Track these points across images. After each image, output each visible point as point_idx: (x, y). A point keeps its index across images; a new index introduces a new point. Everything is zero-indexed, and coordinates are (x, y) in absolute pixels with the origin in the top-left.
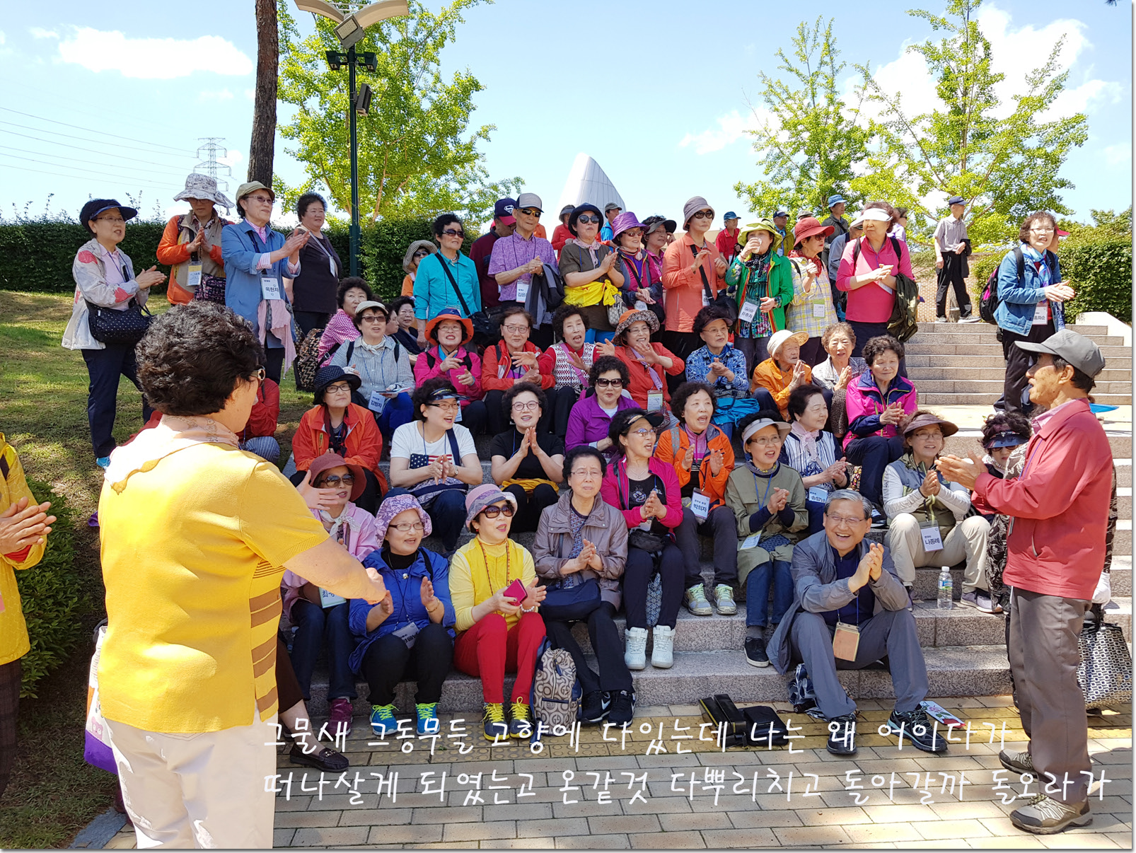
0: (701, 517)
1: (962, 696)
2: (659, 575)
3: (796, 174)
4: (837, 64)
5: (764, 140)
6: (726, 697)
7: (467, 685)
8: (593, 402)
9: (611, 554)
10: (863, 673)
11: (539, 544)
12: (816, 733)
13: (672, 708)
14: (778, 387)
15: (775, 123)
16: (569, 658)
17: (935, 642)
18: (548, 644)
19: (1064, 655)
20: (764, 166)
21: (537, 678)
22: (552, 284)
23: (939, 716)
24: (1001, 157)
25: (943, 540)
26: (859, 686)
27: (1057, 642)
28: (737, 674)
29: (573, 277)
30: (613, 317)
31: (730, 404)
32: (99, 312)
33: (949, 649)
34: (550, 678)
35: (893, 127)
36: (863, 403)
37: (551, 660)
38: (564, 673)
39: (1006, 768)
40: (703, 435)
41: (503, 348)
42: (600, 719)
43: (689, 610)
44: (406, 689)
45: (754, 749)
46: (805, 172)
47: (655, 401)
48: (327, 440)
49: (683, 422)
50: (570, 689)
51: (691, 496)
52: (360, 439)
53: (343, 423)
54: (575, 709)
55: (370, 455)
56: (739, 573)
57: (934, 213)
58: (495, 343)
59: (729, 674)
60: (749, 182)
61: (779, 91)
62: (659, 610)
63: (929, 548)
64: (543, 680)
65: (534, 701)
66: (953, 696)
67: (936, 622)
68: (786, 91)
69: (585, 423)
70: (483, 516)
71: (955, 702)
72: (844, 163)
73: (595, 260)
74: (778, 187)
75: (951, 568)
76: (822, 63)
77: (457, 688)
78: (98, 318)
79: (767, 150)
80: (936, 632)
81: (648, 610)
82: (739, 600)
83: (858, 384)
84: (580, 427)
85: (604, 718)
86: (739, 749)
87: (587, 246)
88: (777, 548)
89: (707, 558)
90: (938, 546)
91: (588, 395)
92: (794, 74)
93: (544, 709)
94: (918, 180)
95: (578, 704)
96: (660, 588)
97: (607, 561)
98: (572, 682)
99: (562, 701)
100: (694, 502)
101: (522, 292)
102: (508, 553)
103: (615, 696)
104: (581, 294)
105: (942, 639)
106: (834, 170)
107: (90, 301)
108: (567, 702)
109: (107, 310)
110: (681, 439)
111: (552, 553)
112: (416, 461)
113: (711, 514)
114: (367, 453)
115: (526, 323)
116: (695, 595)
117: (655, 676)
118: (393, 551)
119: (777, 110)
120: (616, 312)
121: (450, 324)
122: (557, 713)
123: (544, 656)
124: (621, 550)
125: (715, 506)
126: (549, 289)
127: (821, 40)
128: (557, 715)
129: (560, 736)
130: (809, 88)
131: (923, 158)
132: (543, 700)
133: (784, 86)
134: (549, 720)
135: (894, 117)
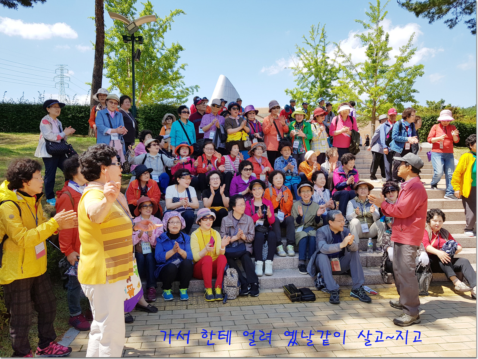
0: (281, 220)
1: (377, 284)
2: (267, 241)
3: (310, 85)
4: (326, 42)
5: (297, 71)
6: (293, 285)
7: (198, 282)
8: (240, 178)
9: (249, 233)
10: (341, 276)
11: (222, 231)
12: (325, 297)
13: (273, 289)
14: (308, 172)
15: (301, 65)
16: (236, 271)
17: (367, 265)
18: (228, 266)
19: (410, 265)
20: (297, 82)
21: (225, 279)
22: (223, 132)
23: (369, 291)
24: (391, 80)
25: (369, 228)
26: (340, 281)
27: (408, 260)
28: (296, 277)
29: (230, 130)
30: (246, 145)
31: (291, 178)
32: (50, 143)
33: (372, 267)
34: (229, 278)
35: (348, 68)
36: (339, 178)
37: (230, 272)
38: (234, 277)
39: (392, 306)
40: (281, 190)
41: (204, 157)
42: (247, 293)
43: (278, 254)
44: (175, 284)
45: (303, 302)
46: (313, 85)
47: (263, 177)
48: (140, 193)
49: (273, 185)
50: (237, 282)
51: (277, 213)
52: (153, 191)
53: (146, 185)
54: (238, 290)
55: (157, 198)
56: (296, 241)
57: (364, 102)
58: (201, 155)
59: (293, 277)
60: (291, 89)
61: (303, 52)
62: (267, 254)
63: (364, 231)
64: (227, 279)
65: (224, 287)
66: (374, 284)
67: (367, 258)
68: (306, 52)
69: (237, 185)
70: (202, 220)
71: (374, 286)
72: (328, 81)
73: (238, 123)
74: (302, 91)
75: (372, 239)
76: (320, 41)
77: (195, 284)
78: (49, 145)
79: (298, 76)
80: (367, 262)
81: (263, 254)
82: (296, 251)
83: (338, 171)
84: (235, 187)
85: (249, 293)
86: (298, 302)
87: (235, 118)
88: (309, 231)
89: (284, 236)
90: (367, 231)
91: (237, 175)
92: (309, 45)
93: (227, 290)
94: (358, 89)
95: (240, 288)
96: (267, 246)
97: (248, 236)
98: (237, 280)
99: (234, 287)
100: (278, 214)
101: (212, 135)
102: (211, 234)
103: (252, 285)
104: (233, 136)
105: (369, 264)
106: (324, 84)
107: (47, 139)
108: (236, 287)
109: (53, 142)
110: (273, 191)
111: (227, 234)
112: (175, 200)
113: (285, 219)
114: (156, 197)
115: (213, 147)
116: (280, 249)
117: (267, 278)
118: (170, 232)
119: (302, 59)
120: (247, 143)
121: (185, 148)
122: (232, 291)
123: (227, 270)
124: (252, 232)
125: (286, 216)
126: (222, 134)
127: (320, 32)
128: (232, 292)
129: (233, 299)
130: (315, 51)
131: (360, 80)
132: (227, 286)
133: (305, 50)
134: (229, 294)
135: (349, 64)
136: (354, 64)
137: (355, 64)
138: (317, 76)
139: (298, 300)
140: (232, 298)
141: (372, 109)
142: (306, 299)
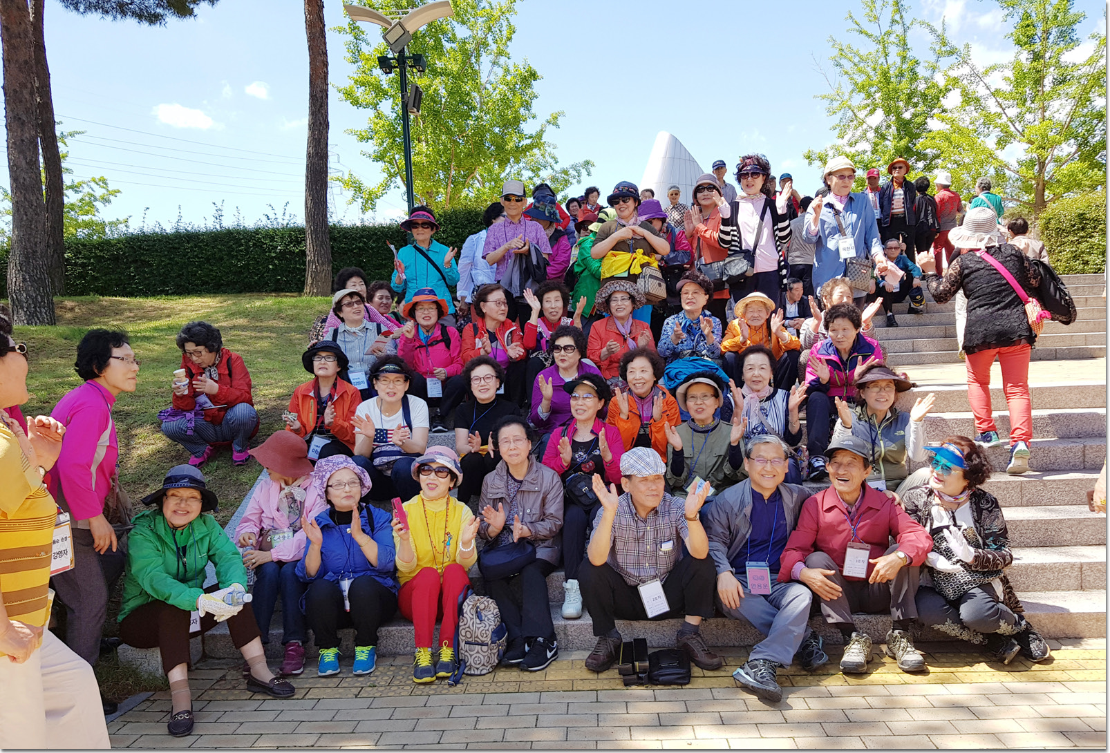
3: (871, 135)
4: (908, 23)
5: (836, 104)
6: (644, 640)
7: (409, 631)
15: (847, 87)
20: (838, 130)
34: (470, 623)
35: (966, 81)
37: (473, 606)
38: (485, 619)
41: (481, 324)
46: (881, 134)
50: (490, 633)
54: (496, 651)
57: (1014, 165)
61: (850, 54)
68: (857, 54)
72: (919, 120)
74: (852, 150)
76: (894, 22)
77: (398, 634)
79: (839, 115)
92: (864, 35)
93: (467, 651)
94: (995, 134)
95: (499, 646)
98: (491, 627)
99: (482, 644)
106: (908, 130)
108: (487, 645)
119: (846, 73)
121: (426, 306)
122: (478, 655)
123: (465, 603)
128: (477, 657)
129: (481, 675)
130: (881, 47)
131: (999, 110)
132: (466, 643)
133: (855, 50)
134: (470, 661)
135: (965, 70)
136: (980, 69)
137: (982, 70)
138: (888, 112)
139: (640, 682)
140: (479, 673)
141: (1033, 182)
142: (661, 678)
